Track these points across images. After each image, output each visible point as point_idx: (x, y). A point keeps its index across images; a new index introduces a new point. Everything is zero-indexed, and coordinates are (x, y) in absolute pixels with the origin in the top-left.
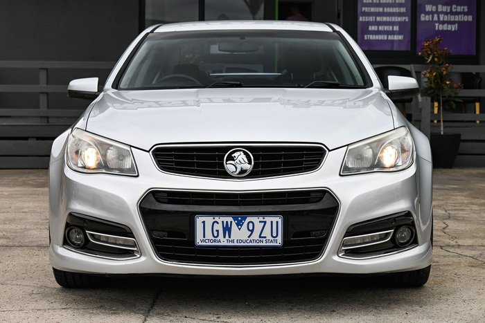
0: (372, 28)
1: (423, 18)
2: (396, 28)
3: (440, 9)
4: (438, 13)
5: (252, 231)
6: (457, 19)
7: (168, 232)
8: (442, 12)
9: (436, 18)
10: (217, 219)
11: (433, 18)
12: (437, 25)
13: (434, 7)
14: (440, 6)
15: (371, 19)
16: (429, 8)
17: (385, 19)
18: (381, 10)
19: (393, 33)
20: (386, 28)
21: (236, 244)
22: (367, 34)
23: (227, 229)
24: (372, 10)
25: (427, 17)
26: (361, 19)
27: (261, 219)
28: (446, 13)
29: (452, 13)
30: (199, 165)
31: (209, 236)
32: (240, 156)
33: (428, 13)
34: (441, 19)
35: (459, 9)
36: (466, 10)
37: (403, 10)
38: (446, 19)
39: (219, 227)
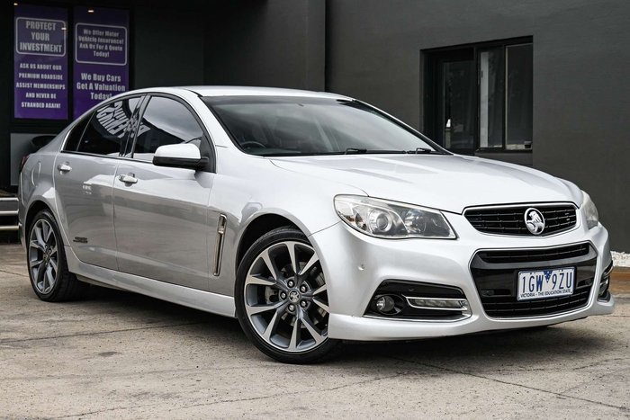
0: (29, 95)
1: (79, 86)
2: (53, 96)
3: (95, 79)
4: (94, 82)
5: (555, 283)
6: (111, 89)
7: (495, 290)
8: (97, 82)
9: (91, 88)
10: (533, 274)
11: (88, 86)
12: (92, 94)
13: (90, 76)
14: (95, 75)
15: (28, 85)
16: (84, 76)
17: (42, 86)
18: (38, 76)
19: (50, 101)
20: (44, 96)
21: (545, 296)
22: (25, 101)
23: (540, 283)
24: (29, 76)
25: (83, 85)
26: (18, 85)
27: (561, 272)
28: (100, 83)
29: (106, 82)
30: (503, 225)
31: (527, 291)
32: (535, 215)
33: (84, 82)
34: (96, 88)
35: (113, 79)
36: (119, 80)
37: (60, 77)
38: (101, 89)
39: (534, 282)
